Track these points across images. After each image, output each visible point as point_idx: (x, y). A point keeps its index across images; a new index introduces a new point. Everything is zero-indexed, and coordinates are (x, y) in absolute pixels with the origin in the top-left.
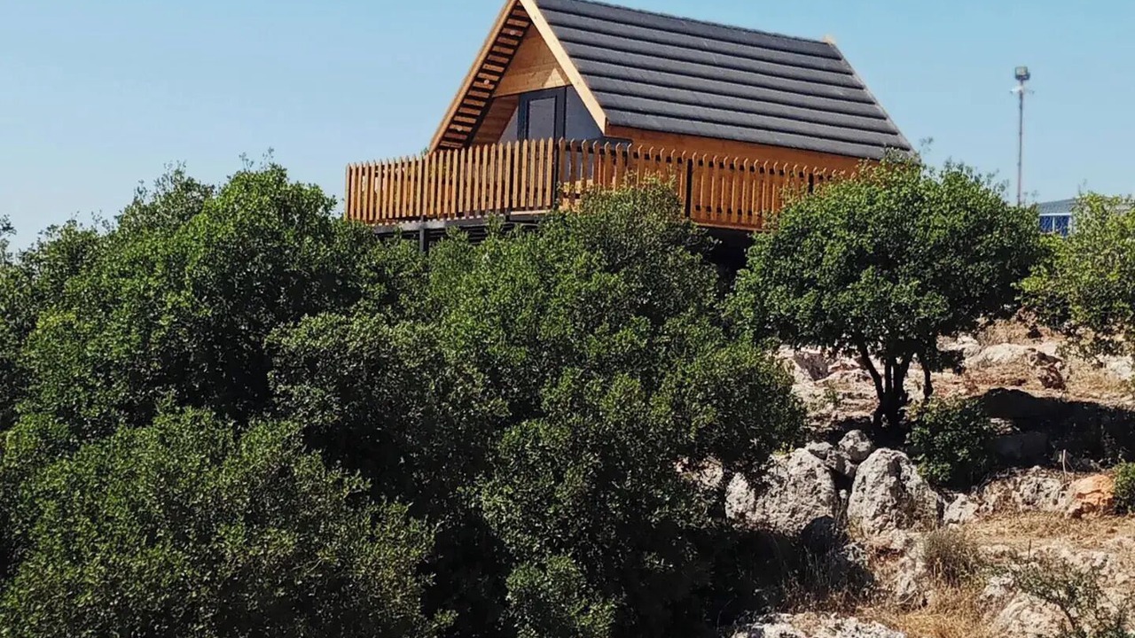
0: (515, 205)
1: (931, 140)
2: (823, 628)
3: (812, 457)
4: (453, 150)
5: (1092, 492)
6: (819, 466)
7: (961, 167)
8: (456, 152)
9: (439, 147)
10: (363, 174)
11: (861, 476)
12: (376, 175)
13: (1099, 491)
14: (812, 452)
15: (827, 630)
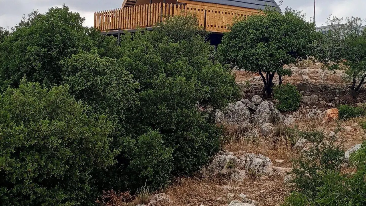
0: (149, 25)
1: (282, 1)
2: (243, 156)
3: (243, 104)
4: (129, 7)
5: (332, 113)
6: (245, 107)
7: (290, 9)
8: (130, 8)
9: (125, 7)
10: (100, 15)
11: (258, 109)
12: (104, 16)
13: (334, 113)
14: (242, 102)
15: (245, 157)
